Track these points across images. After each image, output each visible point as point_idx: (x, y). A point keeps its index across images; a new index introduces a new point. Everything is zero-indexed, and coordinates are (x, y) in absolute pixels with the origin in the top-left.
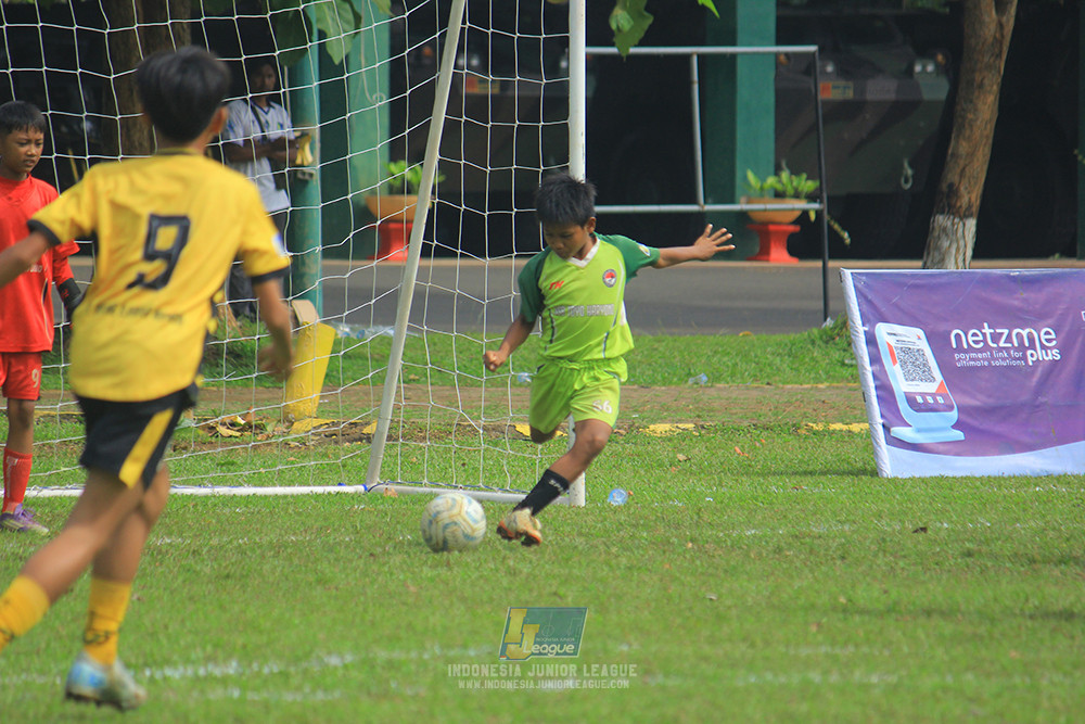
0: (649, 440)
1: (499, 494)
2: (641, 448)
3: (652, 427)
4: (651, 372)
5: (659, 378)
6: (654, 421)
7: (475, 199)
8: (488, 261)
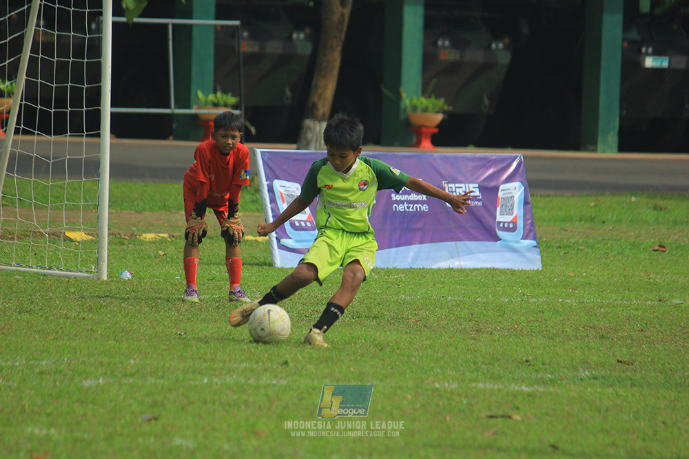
0: (142, 243)
1: (57, 272)
2: (137, 247)
3: (144, 235)
4: (142, 204)
5: (147, 207)
6: (145, 232)
7: (46, 102)
8: (53, 138)
